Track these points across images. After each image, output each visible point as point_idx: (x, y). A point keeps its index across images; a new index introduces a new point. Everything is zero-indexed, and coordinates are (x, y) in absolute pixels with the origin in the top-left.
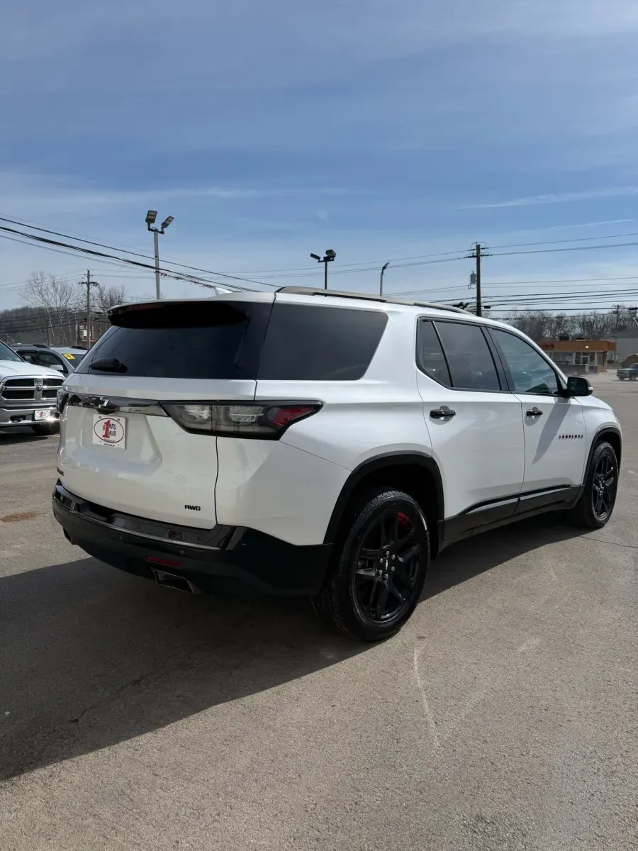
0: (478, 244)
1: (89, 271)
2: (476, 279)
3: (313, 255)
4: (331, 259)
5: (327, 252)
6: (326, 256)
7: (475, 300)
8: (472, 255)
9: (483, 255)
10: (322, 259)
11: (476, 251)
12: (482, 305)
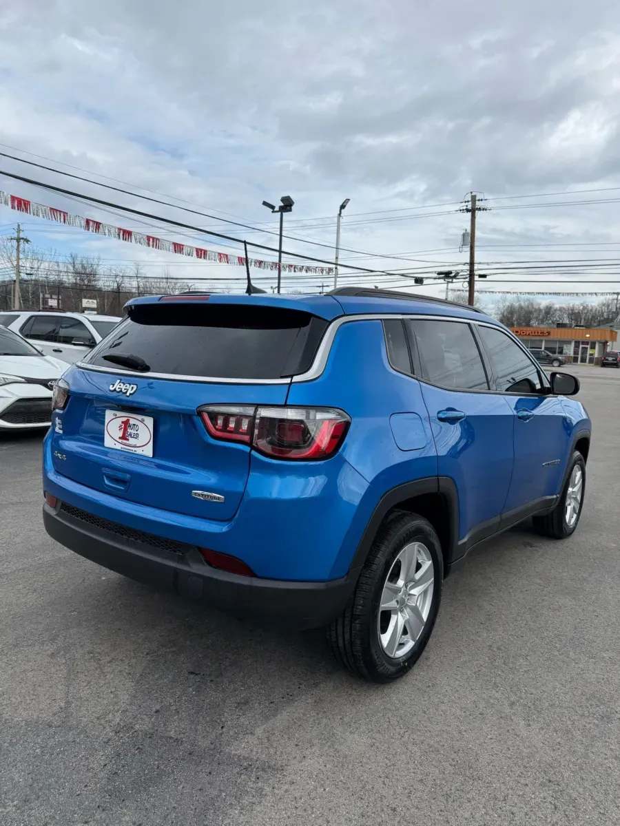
0: (473, 194)
1: (19, 225)
2: (470, 240)
3: (265, 203)
4: (288, 208)
5: (283, 200)
6: (282, 204)
7: (467, 267)
8: (465, 208)
9: (480, 209)
10: (277, 209)
11: (470, 203)
12: (476, 273)
